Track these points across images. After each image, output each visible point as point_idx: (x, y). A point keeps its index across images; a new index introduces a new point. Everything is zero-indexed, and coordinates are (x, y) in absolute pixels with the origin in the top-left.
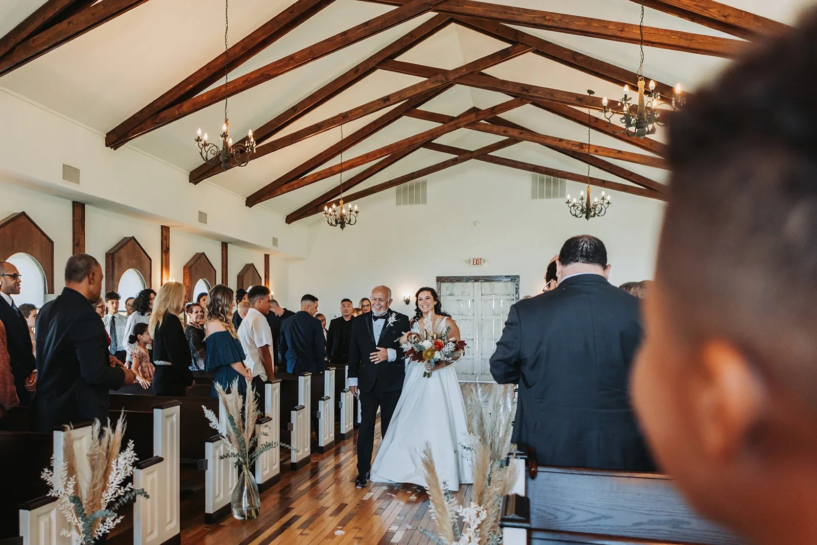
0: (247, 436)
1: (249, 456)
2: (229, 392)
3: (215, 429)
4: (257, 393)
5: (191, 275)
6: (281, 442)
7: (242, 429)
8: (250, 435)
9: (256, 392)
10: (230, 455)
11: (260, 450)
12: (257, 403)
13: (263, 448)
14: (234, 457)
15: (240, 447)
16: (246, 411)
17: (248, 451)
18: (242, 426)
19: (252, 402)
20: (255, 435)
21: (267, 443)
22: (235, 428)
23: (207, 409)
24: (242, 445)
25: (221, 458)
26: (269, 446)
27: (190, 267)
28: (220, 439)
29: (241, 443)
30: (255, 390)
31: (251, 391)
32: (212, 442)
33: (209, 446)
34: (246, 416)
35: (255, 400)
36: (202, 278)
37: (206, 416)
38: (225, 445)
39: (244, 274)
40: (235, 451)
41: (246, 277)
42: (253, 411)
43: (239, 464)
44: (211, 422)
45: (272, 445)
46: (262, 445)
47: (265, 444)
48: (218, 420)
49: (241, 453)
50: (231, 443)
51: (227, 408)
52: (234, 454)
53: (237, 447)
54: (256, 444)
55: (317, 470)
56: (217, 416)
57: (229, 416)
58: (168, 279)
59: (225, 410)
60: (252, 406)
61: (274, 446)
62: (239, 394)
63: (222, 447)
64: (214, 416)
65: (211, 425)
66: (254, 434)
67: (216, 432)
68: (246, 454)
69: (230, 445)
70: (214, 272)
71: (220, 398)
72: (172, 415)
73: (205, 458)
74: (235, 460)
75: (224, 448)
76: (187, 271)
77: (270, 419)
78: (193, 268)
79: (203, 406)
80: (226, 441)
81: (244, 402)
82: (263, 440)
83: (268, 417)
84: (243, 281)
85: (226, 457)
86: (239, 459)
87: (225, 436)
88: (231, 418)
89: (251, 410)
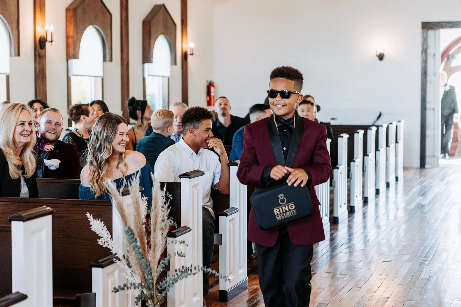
0: (153, 257)
1: (157, 287)
2: (126, 193)
3: (106, 247)
4: (168, 194)
5: (76, 21)
6: (204, 266)
7: (147, 246)
8: (158, 255)
9: (166, 193)
10: (129, 286)
11: (172, 278)
12: (168, 207)
13: (177, 274)
14: (135, 288)
15: (143, 273)
16: (152, 221)
17: (155, 279)
18: (146, 241)
19: (160, 208)
20: (166, 256)
21: (183, 267)
22: (137, 246)
23: (95, 218)
24: (147, 271)
25: (116, 290)
26: (186, 271)
27: (75, 10)
28: (113, 262)
29: (146, 268)
30: (165, 189)
31: (160, 191)
32: (102, 267)
33: (97, 273)
34: (152, 227)
35: (165, 203)
36: (92, 24)
37: (93, 228)
38: (123, 270)
39: (153, 18)
40: (137, 280)
41: (154, 22)
42: (163, 221)
43: (143, 299)
44: (100, 237)
45: (191, 270)
46: (176, 271)
47: (181, 269)
48: (111, 234)
49: (146, 283)
50: (130, 267)
51: (124, 217)
52: (134, 284)
53: (139, 274)
54: (167, 268)
55: (256, 301)
56: (110, 229)
57: (127, 228)
58: (43, 26)
59: (121, 219)
60: (160, 213)
61: (194, 271)
62: (142, 196)
63: (116, 273)
64: (105, 229)
65: (100, 242)
66: (164, 254)
67: (107, 251)
68: (153, 284)
69: (129, 270)
70: (109, 16)
71: (114, 202)
72: (39, 230)
73: (91, 291)
74: (137, 293)
75: (120, 276)
76: (71, 15)
77: (187, 229)
78: (79, 10)
79: (88, 215)
80: (123, 264)
81: (149, 207)
82: (177, 263)
83: (185, 226)
84: (150, 28)
85: (123, 289)
86: (142, 292)
87: (121, 258)
88: (129, 232)
89: (160, 219)
